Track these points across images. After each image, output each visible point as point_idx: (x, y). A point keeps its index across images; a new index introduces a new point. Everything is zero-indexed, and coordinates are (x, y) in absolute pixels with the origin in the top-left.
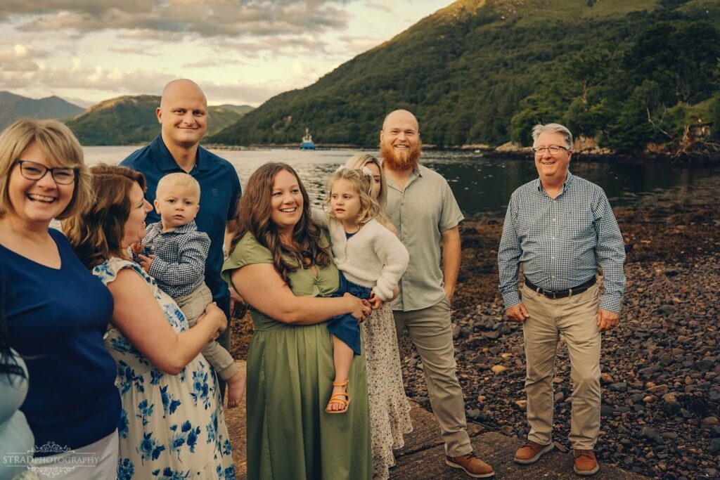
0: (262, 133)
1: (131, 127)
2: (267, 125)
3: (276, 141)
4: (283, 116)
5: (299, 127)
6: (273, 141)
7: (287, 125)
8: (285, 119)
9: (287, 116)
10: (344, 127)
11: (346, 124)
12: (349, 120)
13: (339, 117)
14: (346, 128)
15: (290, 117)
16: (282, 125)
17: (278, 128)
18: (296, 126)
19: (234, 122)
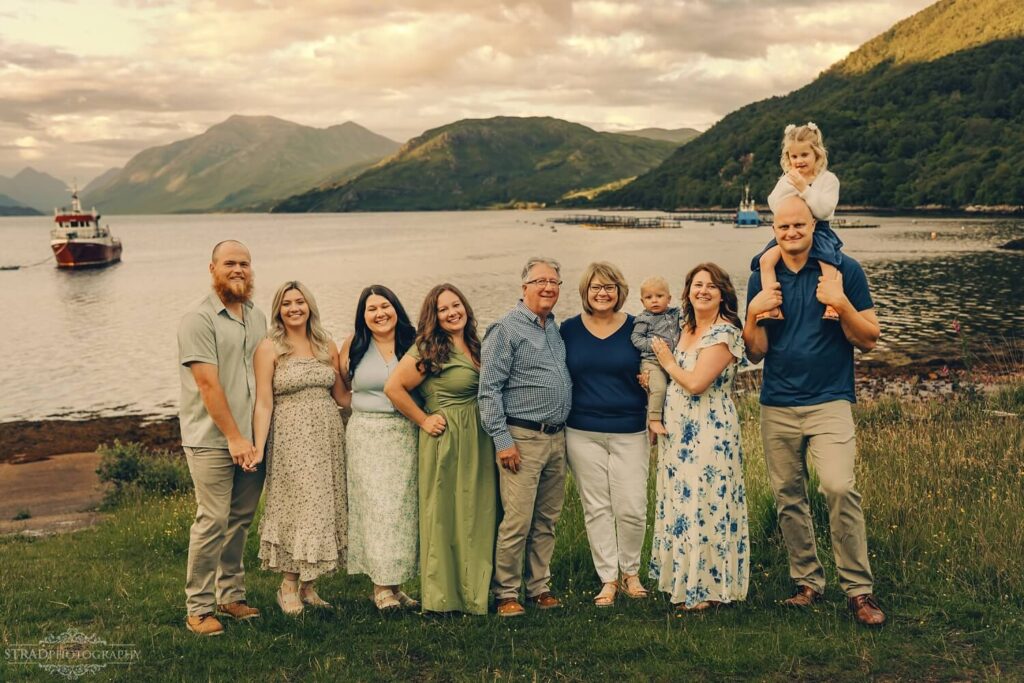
0: (698, 187)
1: (476, 176)
2: (708, 173)
3: (723, 200)
4: (739, 153)
5: (768, 173)
6: (717, 202)
7: (745, 170)
8: (742, 158)
9: (747, 152)
10: (852, 171)
11: (857, 167)
12: (863, 157)
13: (846, 153)
14: (856, 173)
15: (752, 155)
16: (737, 171)
17: (728, 176)
18: (761, 172)
19: (657, 162)
